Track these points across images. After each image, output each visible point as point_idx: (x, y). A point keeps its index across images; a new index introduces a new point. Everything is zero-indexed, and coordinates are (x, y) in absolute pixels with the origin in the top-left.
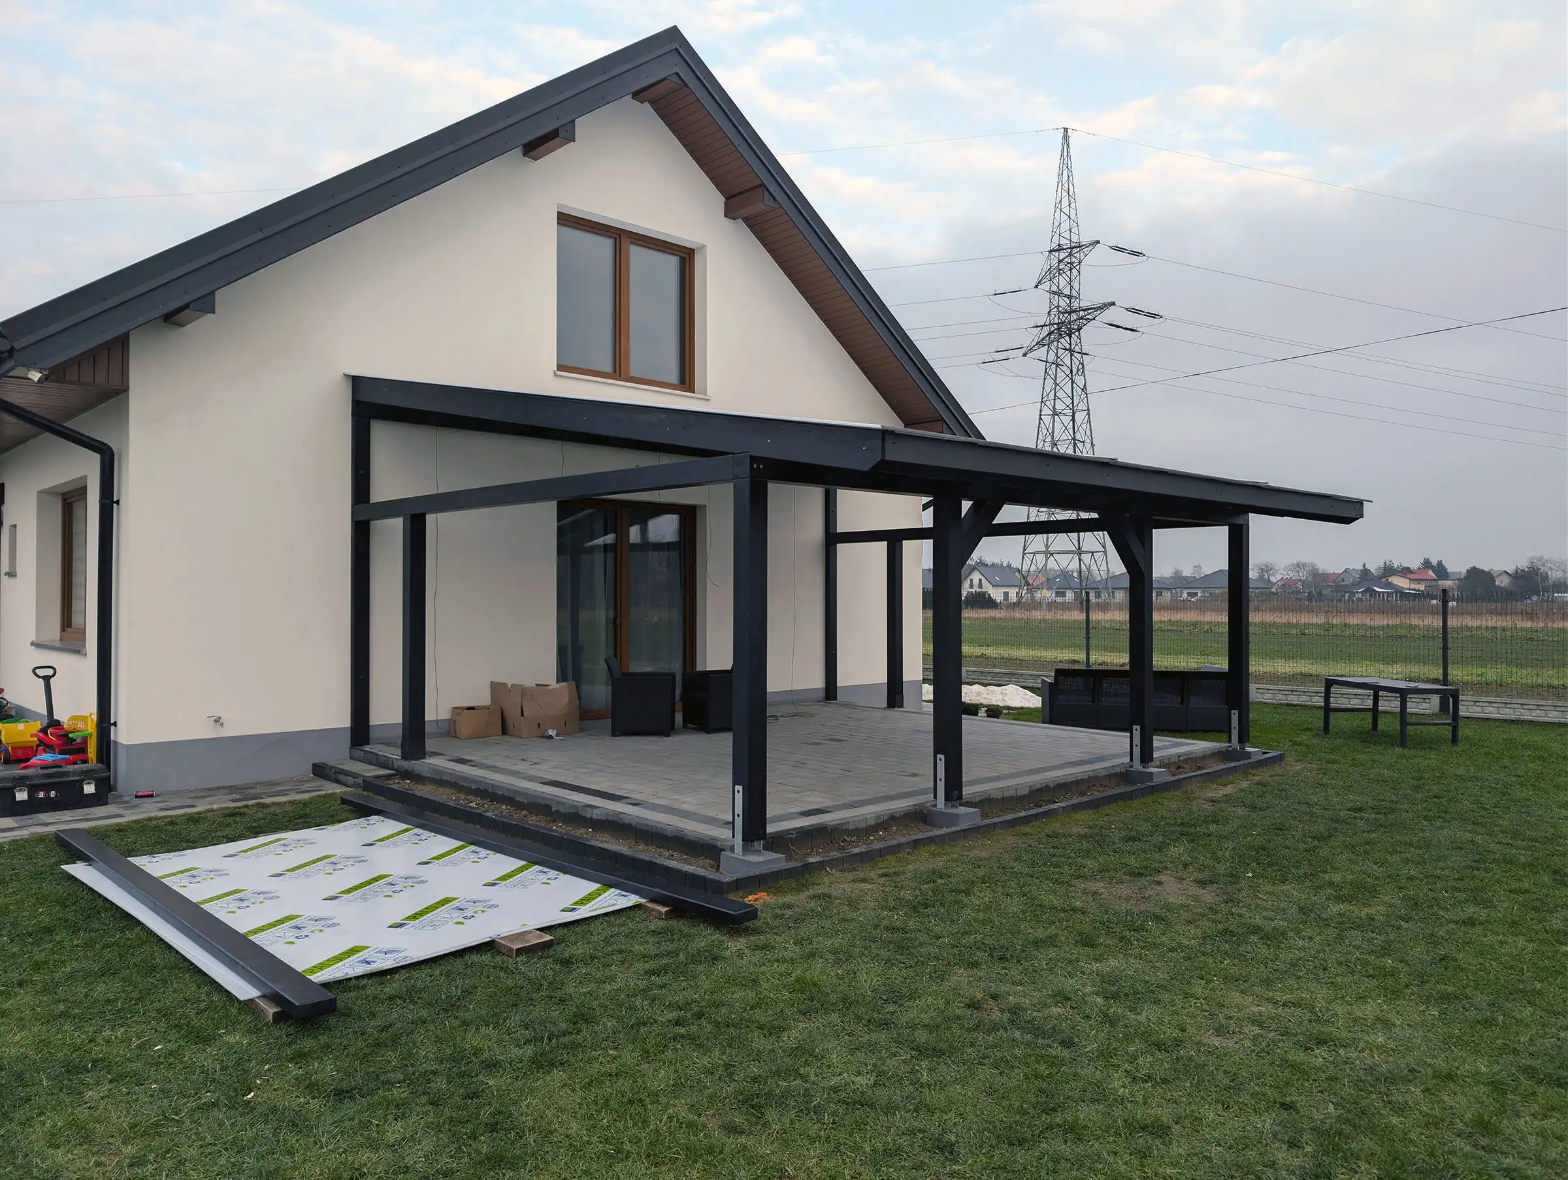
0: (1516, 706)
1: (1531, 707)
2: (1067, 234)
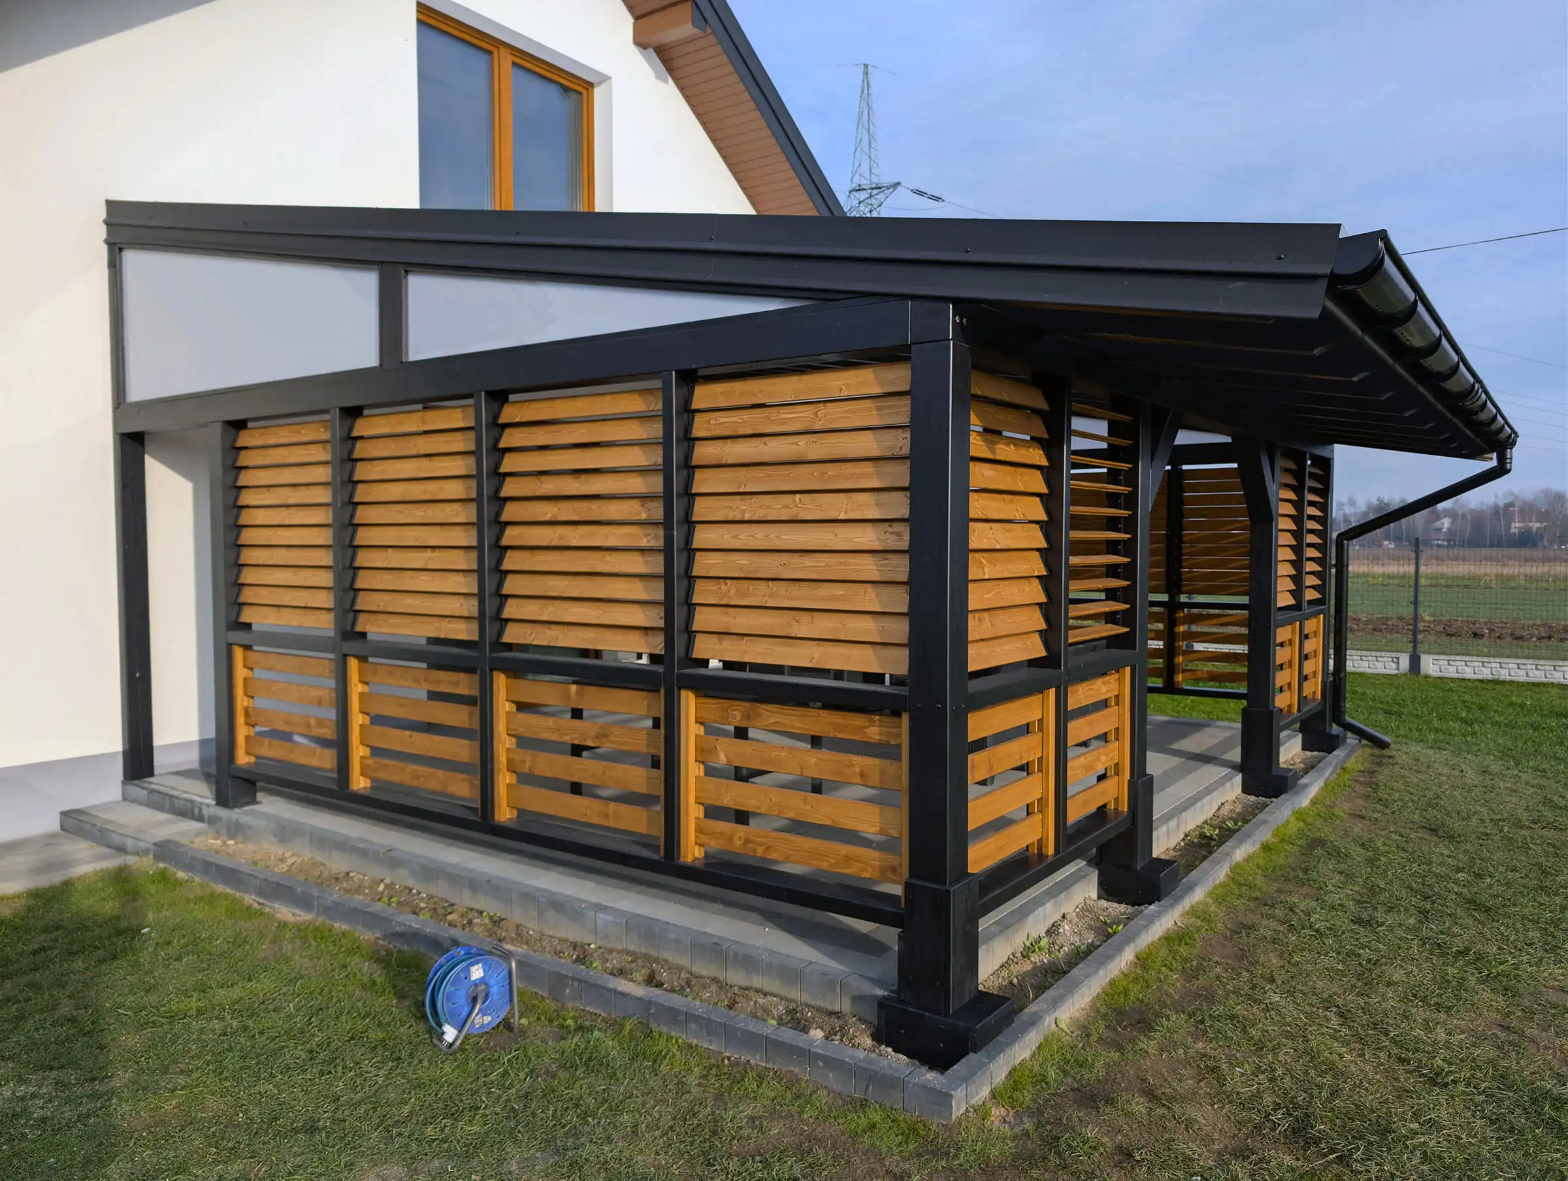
1: (1510, 667)
2: (867, 175)
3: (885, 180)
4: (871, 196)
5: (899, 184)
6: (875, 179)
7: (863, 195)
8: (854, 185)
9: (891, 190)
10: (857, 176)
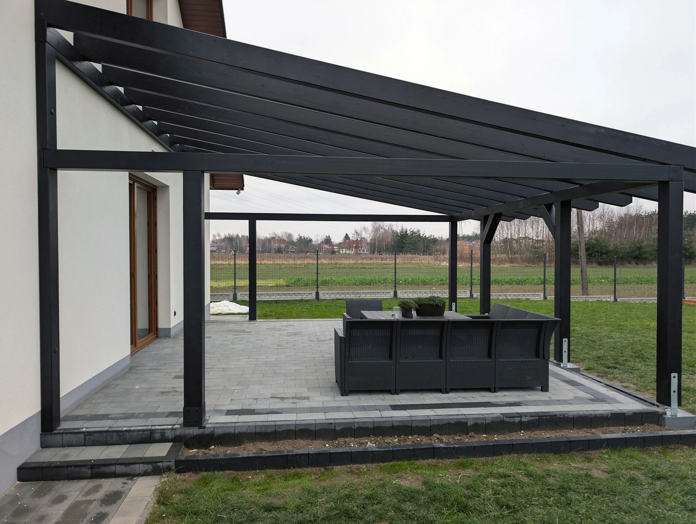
0: (418, 293)
1: (423, 293)
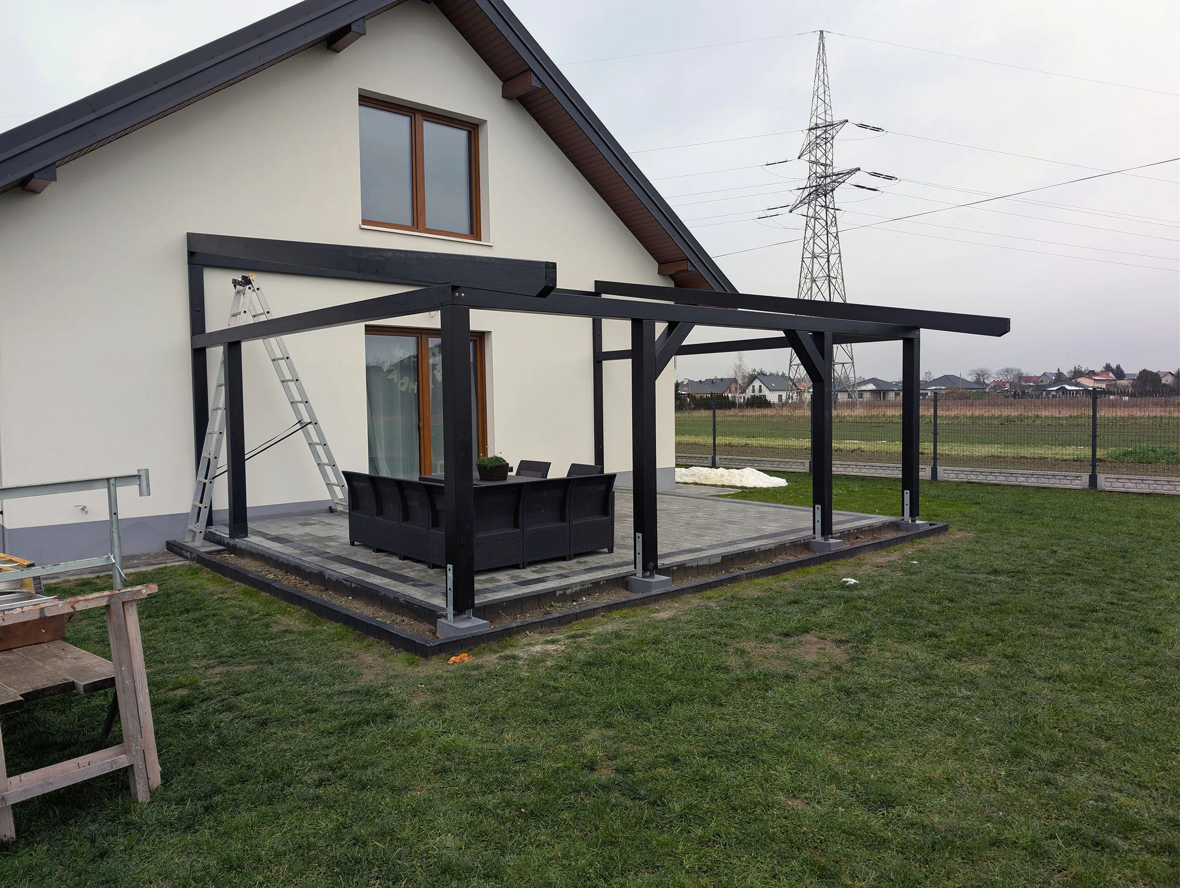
0: (1150, 482)
1: (1163, 483)
2: (823, 116)
3: (836, 119)
4: (825, 132)
5: (847, 121)
6: (829, 119)
7: (819, 132)
8: (812, 125)
9: (841, 125)
10: (814, 117)
